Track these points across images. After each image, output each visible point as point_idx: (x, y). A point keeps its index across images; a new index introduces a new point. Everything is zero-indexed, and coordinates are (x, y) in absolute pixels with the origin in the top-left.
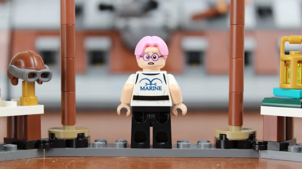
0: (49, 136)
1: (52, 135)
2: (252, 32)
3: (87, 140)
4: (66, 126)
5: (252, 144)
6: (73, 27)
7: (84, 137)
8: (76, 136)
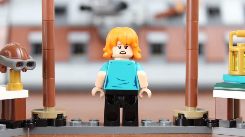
0: (33, 117)
1: (35, 115)
2: (204, 28)
3: (66, 120)
4: (47, 108)
5: (206, 122)
6: (53, 23)
7: (63, 117)
8: (56, 117)
